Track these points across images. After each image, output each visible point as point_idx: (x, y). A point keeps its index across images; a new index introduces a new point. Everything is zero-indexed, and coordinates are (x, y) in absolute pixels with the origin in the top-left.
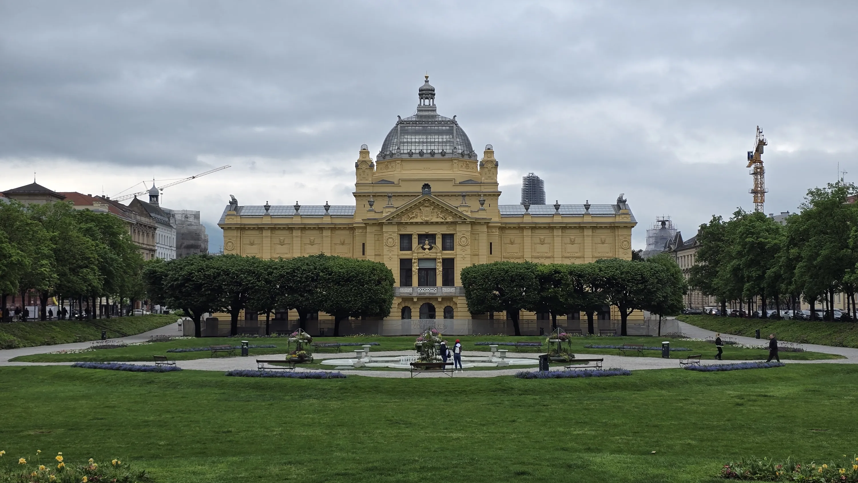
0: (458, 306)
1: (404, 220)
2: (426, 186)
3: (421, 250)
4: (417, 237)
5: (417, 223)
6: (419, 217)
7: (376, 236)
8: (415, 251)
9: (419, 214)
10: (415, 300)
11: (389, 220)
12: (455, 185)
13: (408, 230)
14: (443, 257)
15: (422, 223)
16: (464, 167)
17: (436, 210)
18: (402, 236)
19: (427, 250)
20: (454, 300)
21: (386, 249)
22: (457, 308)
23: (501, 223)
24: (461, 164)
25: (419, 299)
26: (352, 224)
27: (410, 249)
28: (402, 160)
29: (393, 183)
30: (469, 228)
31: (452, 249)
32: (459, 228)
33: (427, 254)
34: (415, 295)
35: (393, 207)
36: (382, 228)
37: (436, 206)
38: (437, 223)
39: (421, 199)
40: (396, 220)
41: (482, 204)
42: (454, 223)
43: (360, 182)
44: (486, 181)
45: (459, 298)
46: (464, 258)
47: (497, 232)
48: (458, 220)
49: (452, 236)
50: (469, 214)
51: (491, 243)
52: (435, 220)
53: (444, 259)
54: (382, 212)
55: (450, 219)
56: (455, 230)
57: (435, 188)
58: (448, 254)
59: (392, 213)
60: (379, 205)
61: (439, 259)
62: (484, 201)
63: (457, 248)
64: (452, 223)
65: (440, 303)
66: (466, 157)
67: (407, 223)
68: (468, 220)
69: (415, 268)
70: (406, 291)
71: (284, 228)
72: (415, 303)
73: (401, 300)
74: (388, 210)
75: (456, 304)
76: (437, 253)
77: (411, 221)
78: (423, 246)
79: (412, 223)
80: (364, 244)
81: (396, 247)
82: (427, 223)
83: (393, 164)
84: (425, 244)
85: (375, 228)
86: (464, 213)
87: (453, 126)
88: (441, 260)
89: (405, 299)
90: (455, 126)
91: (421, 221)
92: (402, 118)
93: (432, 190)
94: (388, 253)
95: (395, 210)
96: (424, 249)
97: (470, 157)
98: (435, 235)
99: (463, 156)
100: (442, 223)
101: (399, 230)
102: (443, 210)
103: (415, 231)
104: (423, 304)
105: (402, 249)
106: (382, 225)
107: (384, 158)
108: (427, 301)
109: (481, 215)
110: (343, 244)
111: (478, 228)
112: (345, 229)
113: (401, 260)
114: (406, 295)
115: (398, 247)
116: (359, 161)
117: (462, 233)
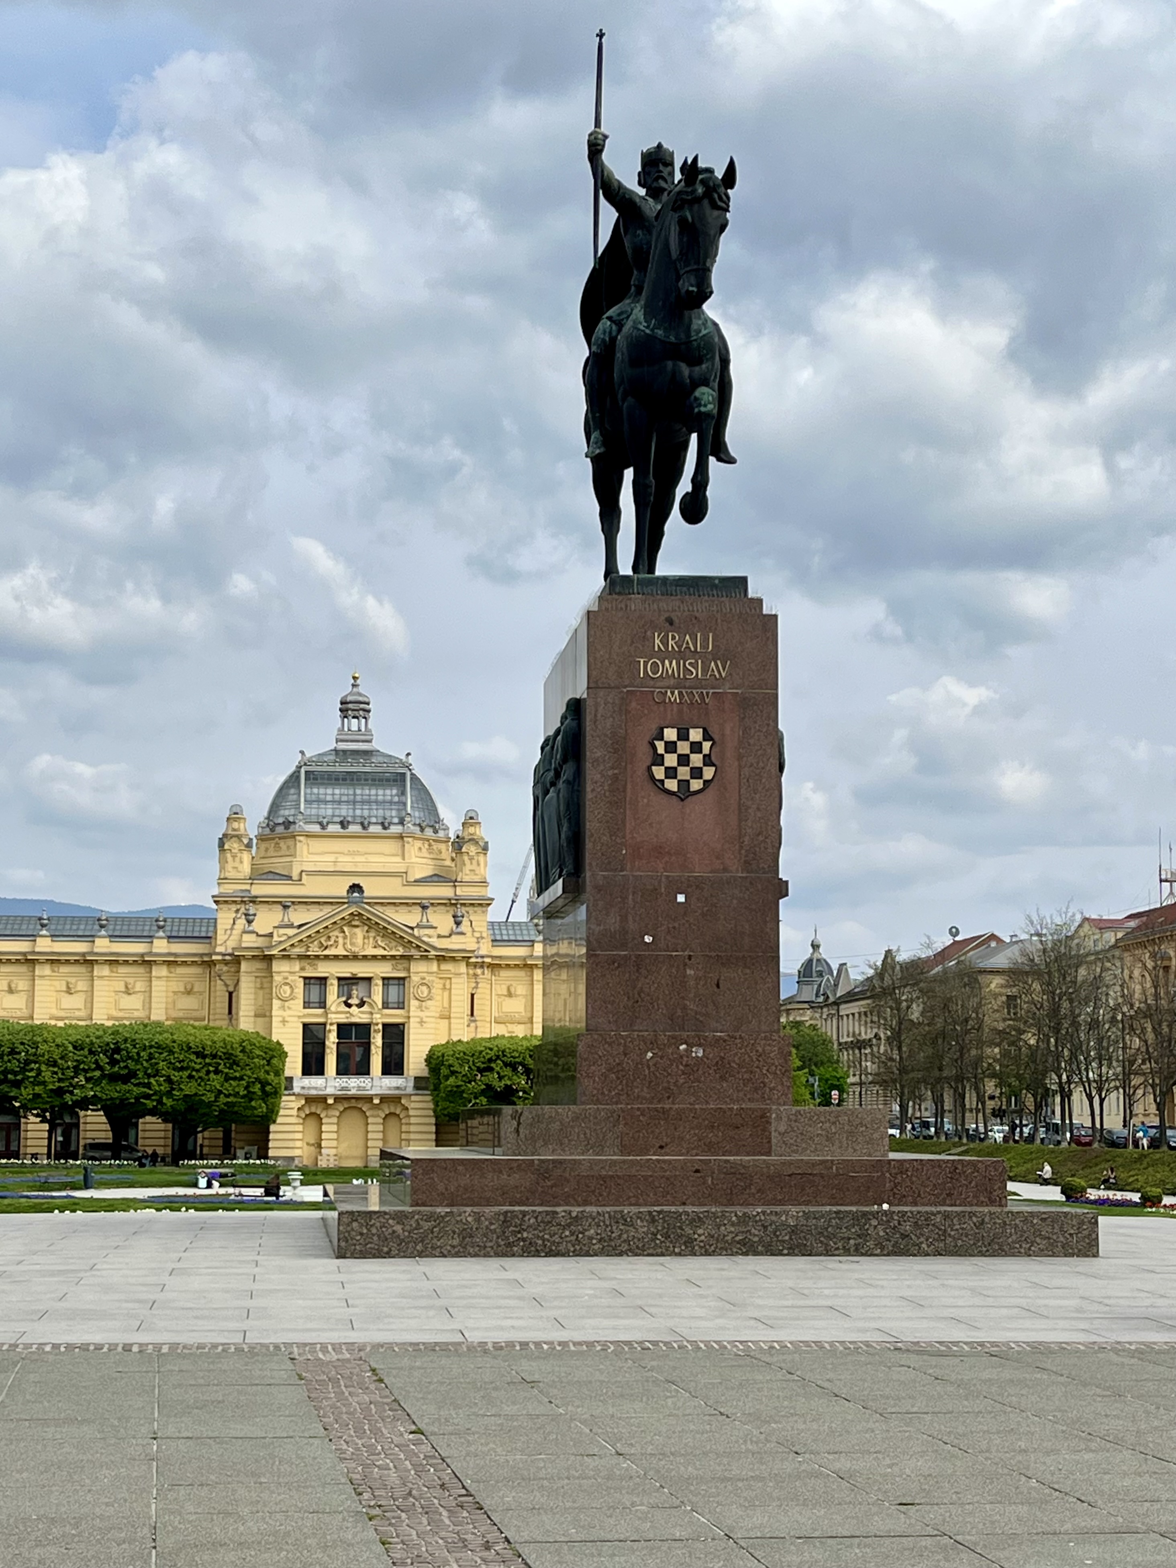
0: (411, 1113)
1: (314, 950)
2: (356, 888)
3: (343, 1008)
4: (336, 982)
5: (336, 957)
6: (340, 946)
7: (258, 980)
8: (333, 1009)
9: (341, 940)
10: (330, 1101)
11: (284, 950)
12: (409, 884)
13: (323, 969)
14: (385, 1020)
15: (346, 957)
16: (424, 850)
17: (372, 934)
18: (308, 981)
19: (354, 1008)
20: (403, 1101)
21: (276, 1003)
22: (409, 1116)
23: (493, 958)
24: (418, 844)
25: (338, 1099)
26: (210, 955)
27: (323, 1004)
28: (308, 836)
29: (289, 878)
30: (433, 967)
31: (401, 1005)
32: (414, 966)
33: (355, 1014)
34: (330, 1091)
35: (291, 926)
36: (270, 967)
37: (373, 925)
38: (374, 957)
39: (344, 911)
40: (297, 950)
41: (458, 924)
42: (406, 958)
43: (227, 876)
44: (466, 878)
45: (413, 1098)
46: (422, 1023)
47: (485, 974)
49: (401, 981)
50: (434, 941)
51: (473, 995)
52: (370, 951)
53: (385, 1025)
54: (271, 935)
55: (398, 950)
56: (409, 970)
57: (372, 888)
58: (394, 1016)
59: (290, 938)
60: (266, 920)
61: (377, 1024)
62: (462, 915)
63: (412, 1005)
64: (402, 957)
65: (377, 1107)
66: (429, 832)
67: (317, 957)
68: (433, 953)
69: (332, 1039)
70: (315, 1083)
71: (77, 962)
72: (329, 1106)
73: (303, 1102)
74: (282, 931)
75: (407, 1109)
76: (372, 1013)
77: (326, 952)
78: (348, 999)
79: (327, 957)
80: (231, 995)
81: (296, 1001)
82: (355, 958)
83: (290, 842)
84: (350, 997)
85: (258, 965)
86: (425, 939)
87: (404, 774)
88: (380, 1027)
89: (310, 1100)
90: (408, 773)
91: (346, 953)
92: (308, 755)
93: (365, 894)
94: (281, 1013)
95: (296, 931)
96: (349, 1006)
97: (436, 832)
98: (369, 979)
99: (422, 830)
100: (384, 957)
101: (302, 969)
102: (386, 932)
103: (333, 970)
104: (345, 1109)
105: (307, 1005)
106: (271, 960)
107: (272, 830)
108: (353, 1103)
109: (455, 943)
110: (190, 992)
111: (451, 967)
112: (194, 964)
113: (305, 1025)
114: (314, 1092)
115: (299, 1001)
116: (225, 835)
117: (421, 976)
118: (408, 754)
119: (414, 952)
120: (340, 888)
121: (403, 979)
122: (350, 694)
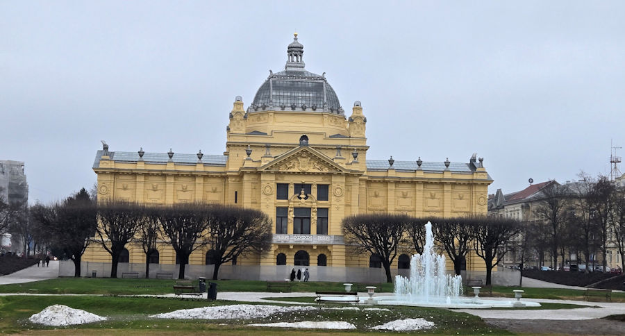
0: (333, 254)
1: (282, 169)
2: (304, 138)
3: (297, 200)
4: (293, 186)
5: (294, 173)
6: (296, 168)
7: (253, 185)
8: (292, 200)
9: (296, 164)
10: (291, 247)
11: (268, 169)
12: (326, 138)
13: (286, 180)
14: (318, 206)
15: (299, 174)
16: (333, 121)
17: (312, 161)
18: (279, 185)
19: (303, 200)
20: (328, 248)
21: (263, 196)
22: (331, 255)
23: (368, 176)
24: (330, 118)
25: (295, 246)
26: (226, 172)
27: (286, 198)
28: (275, 113)
29: (266, 134)
30: (343, 179)
31: (327, 199)
32: (334, 179)
33: (303, 203)
34: (291, 242)
35: (271, 157)
36: (260, 177)
37: (313, 157)
38: (313, 174)
39: (298, 149)
40: (274, 170)
41: (355, 158)
42: (330, 175)
44: (354, 136)
46: (338, 208)
47: (365, 185)
49: (326, 187)
50: (344, 166)
51: (359, 196)
52: (312, 170)
53: (318, 209)
54: (260, 161)
55: (326, 170)
56: (330, 181)
58: (323, 204)
59: (270, 163)
60: (257, 155)
61: (314, 208)
62: (357, 154)
63: (332, 198)
64: (328, 173)
65: (315, 250)
66: (335, 112)
67: (284, 173)
68: (344, 172)
69: (291, 216)
70: (282, 238)
71: (157, 174)
72: (290, 250)
73: (277, 247)
74: (266, 159)
75: (330, 252)
76: (312, 202)
77: (288, 171)
79: (289, 173)
80: (237, 193)
81: (273, 195)
82: (304, 174)
83: (266, 116)
84: (300, 194)
85: (253, 177)
86: (339, 165)
87: (322, 83)
88: (316, 209)
89: (281, 246)
90: (324, 83)
91: (299, 171)
92: (274, 73)
93: (309, 142)
94: (266, 201)
95: (273, 159)
96: (300, 198)
97: (338, 113)
98: (311, 185)
99: (332, 112)
100: (318, 174)
101: (277, 179)
102: (320, 161)
103: (292, 181)
104: (298, 252)
105: (278, 197)
106: (260, 174)
107: (256, 110)
108: (302, 249)
109: (354, 167)
110: (215, 191)
111: (352, 180)
112: (217, 177)
113: (278, 208)
114: (282, 242)
115: (275, 195)
116: (233, 112)
117: (337, 184)
118: (324, 73)
119: (333, 171)
120: (296, 140)
121: (328, 186)
122: (294, 43)
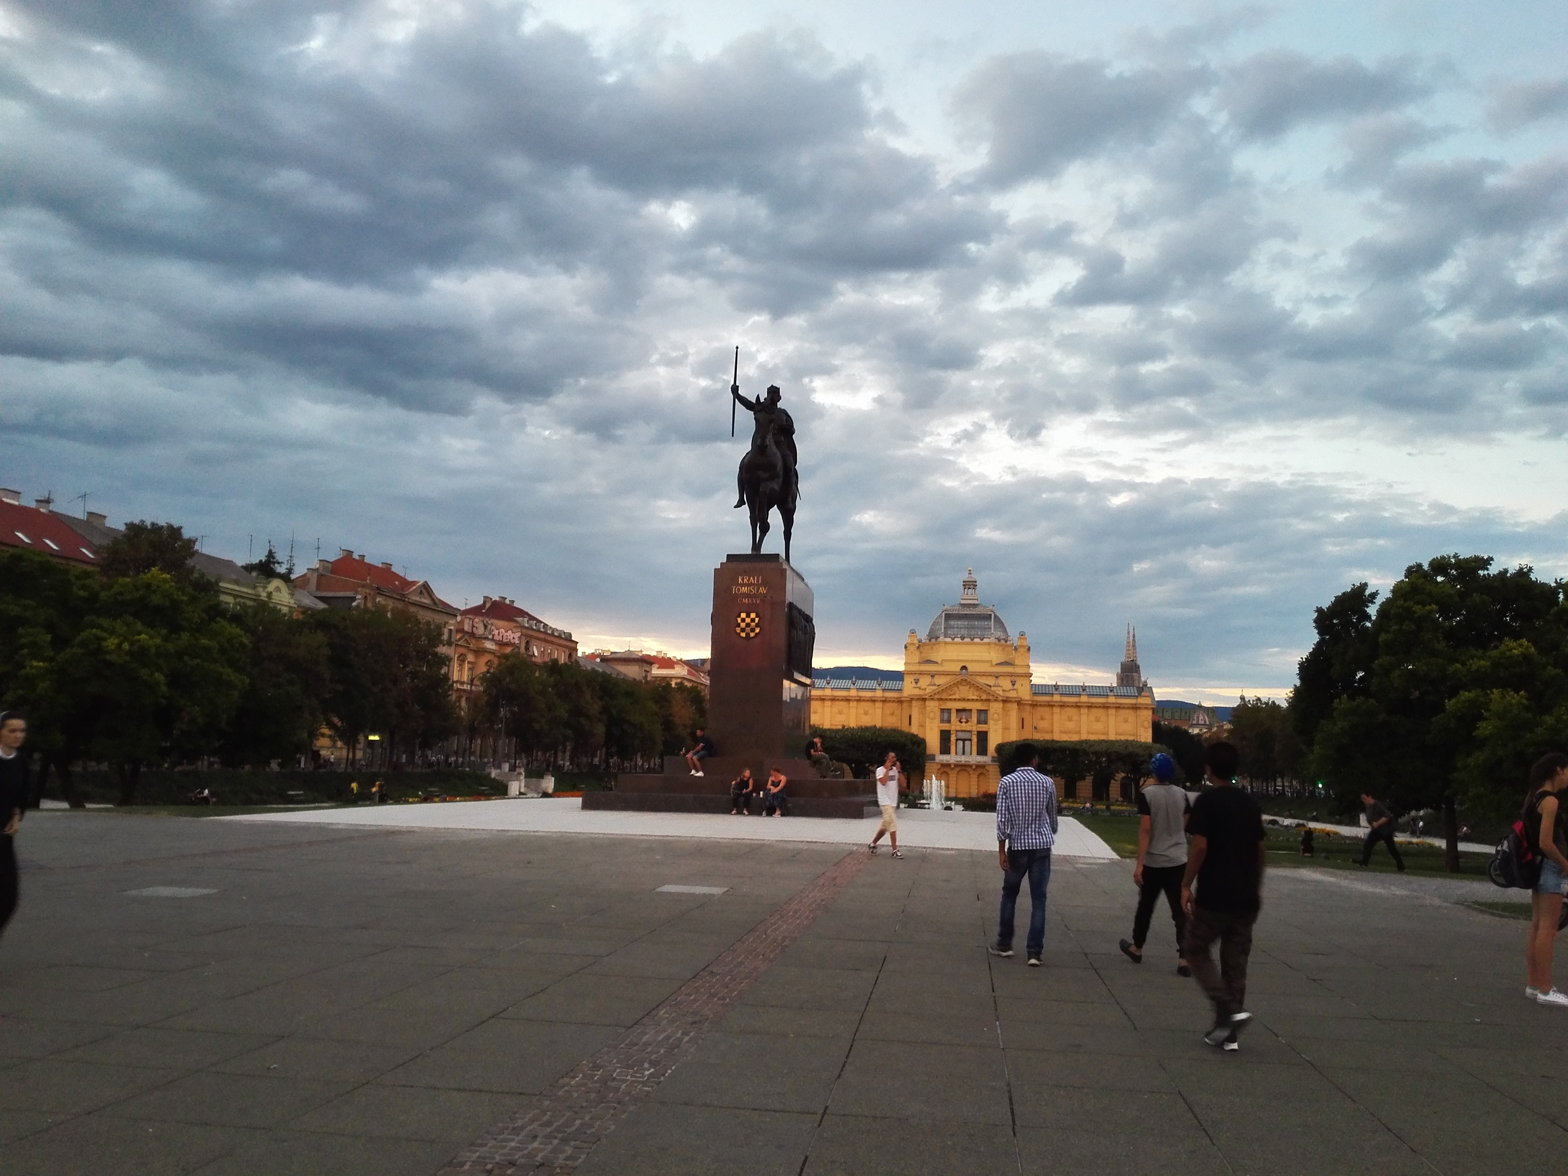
0: (990, 773)
1: (944, 696)
2: (964, 668)
3: (959, 723)
4: (955, 711)
5: (955, 699)
6: (957, 695)
7: (921, 709)
8: (954, 724)
9: (957, 692)
10: (953, 766)
11: (931, 696)
12: (992, 665)
13: (949, 705)
14: (979, 730)
15: (959, 700)
16: (1000, 650)
17: (972, 689)
18: (942, 710)
19: (964, 723)
20: (986, 767)
21: (928, 721)
23: (1032, 701)
24: (998, 647)
25: (956, 766)
26: (900, 698)
27: (949, 721)
28: (946, 643)
29: (937, 663)
30: (1001, 705)
31: (986, 723)
32: (992, 704)
33: (964, 726)
34: (952, 761)
35: (935, 685)
36: (925, 703)
37: (972, 684)
38: (973, 700)
39: (959, 678)
40: (937, 696)
41: (1014, 685)
42: (988, 700)
43: (909, 662)
44: (1018, 664)
45: (991, 766)
46: (997, 732)
47: (1028, 708)
48: (991, 697)
49: (986, 711)
50: (1001, 693)
51: (1023, 719)
52: (971, 697)
53: (979, 732)
54: (926, 689)
55: (984, 697)
56: (989, 706)
57: (971, 668)
58: (982, 728)
59: (934, 690)
60: (925, 681)
61: (975, 731)
62: (1015, 682)
63: (991, 722)
64: (986, 700)
65: (974, 770)
66: (1003, 642)
67: (946, 699)
68: (1001, 698)
69: (953, 738)
70: (945, 758)
72: (952, 769)
73: (940, 766)
74: (930, 687)
75: (989, 771)
76: (972, 726)
77: (951, 697)
78: (961, 719)
79: (951, 699)
80: (910, 716)
81: (937, 720)
82: (964, 700)
83: (937, 646)
85: (920, 703)
86: (997, 692)
88: (976, 733)
89: (943, 765)
90: (993, 615)
91: (959, 698)
92: (947, 606)
93: (969, 670)
94: (930, 725)
95: (936, 687)
96: (961, 722)
97: (1006, 641)
98: (971, 710)
99: (999, 641)
100: (977, 700)
101: (940, 705)
102: (978, 688)
103: (954, 706)
104: (960, 771)
105: (942, 721)
106: (926, 700)
107: (930, 640)
108: (963, 768)
109: (1013, 694)
110: (893, 714)
111: (1009, 705)
112: (894, 701)
113: (942, 732)
114: (945, 762)
115: (938, 719)
116: (907, 643)
117: (995, 708)
118: (993, 606)
120: (956, 668)
121: (987, 710)
122: (968, 578)
